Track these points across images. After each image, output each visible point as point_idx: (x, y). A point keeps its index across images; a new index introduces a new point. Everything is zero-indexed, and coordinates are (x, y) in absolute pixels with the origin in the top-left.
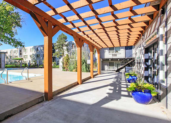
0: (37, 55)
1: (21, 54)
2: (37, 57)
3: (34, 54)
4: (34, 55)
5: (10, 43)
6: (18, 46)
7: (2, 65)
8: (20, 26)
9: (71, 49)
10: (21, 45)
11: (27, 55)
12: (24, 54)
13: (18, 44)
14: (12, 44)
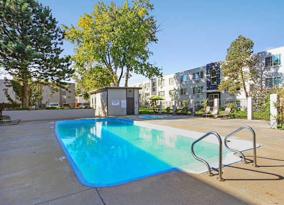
0: (182, 90)
1: (154, 90)
2: (182, 93)
3: (177, 88)
4: (176, 90)
5: (142, 72)
6: (154, 76)
7: (135, 109)
8: (155, 41)
9: (262, 71)
10: (157, 74)
11: (164, 91)
12: (159, 89)
13: (153, 72)
14: (145, 73)
